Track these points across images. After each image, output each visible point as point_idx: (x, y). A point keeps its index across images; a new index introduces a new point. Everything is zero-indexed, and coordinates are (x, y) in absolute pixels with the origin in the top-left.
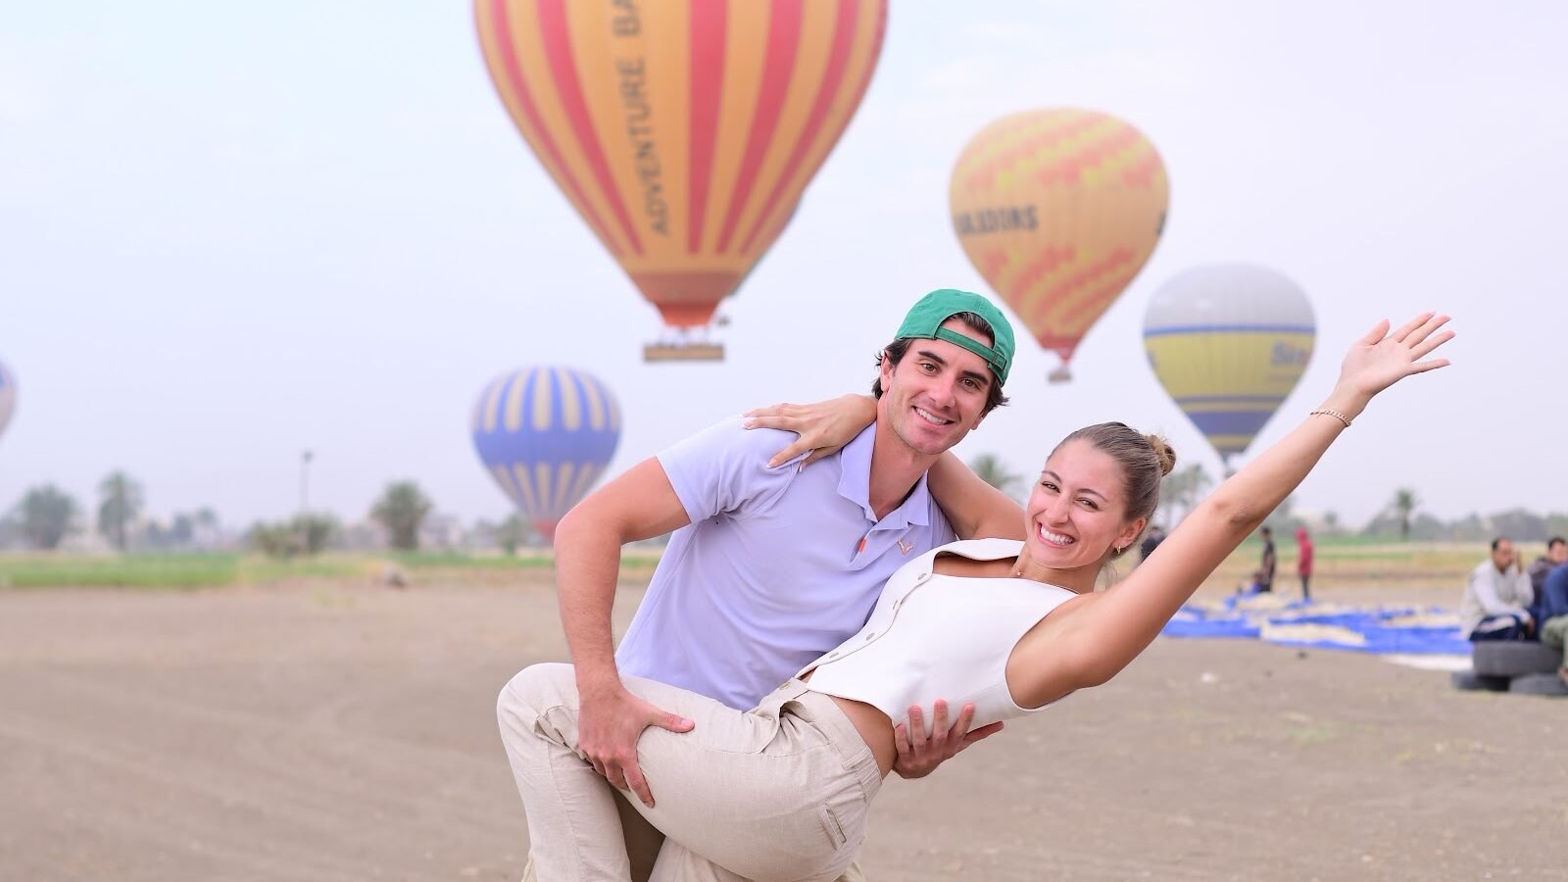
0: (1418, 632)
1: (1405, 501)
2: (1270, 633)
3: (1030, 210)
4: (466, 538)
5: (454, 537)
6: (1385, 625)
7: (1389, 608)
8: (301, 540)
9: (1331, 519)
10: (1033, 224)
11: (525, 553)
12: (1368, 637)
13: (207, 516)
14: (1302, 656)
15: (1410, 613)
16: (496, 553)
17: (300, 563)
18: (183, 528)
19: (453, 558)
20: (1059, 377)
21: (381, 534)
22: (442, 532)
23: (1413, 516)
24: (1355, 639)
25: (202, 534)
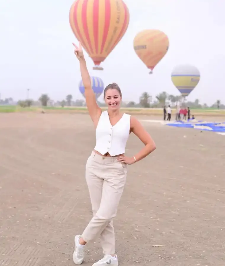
0: (221, 127)
1: (218, 102)
2: (195, 127)
3: (145, 46)
4: (55, 104)
5: (53, 104)
6: (216, 126)
7: (216, 122)
8: (27, 104)
9: (205, 105)
10: (146, 48)
11: (65, 107)
12: (213, 129)
13: (11, 99)
14: (201, 132)
15: (220, 124)
16: (60, 107)
17: (27, 108)
18: (7, 101)
19: (53, 108)
20: (151, 73)
21: (41, 103)
22: (51, 103)
23: (219, 105)
24: (211, 129)
25: (10, 102)
